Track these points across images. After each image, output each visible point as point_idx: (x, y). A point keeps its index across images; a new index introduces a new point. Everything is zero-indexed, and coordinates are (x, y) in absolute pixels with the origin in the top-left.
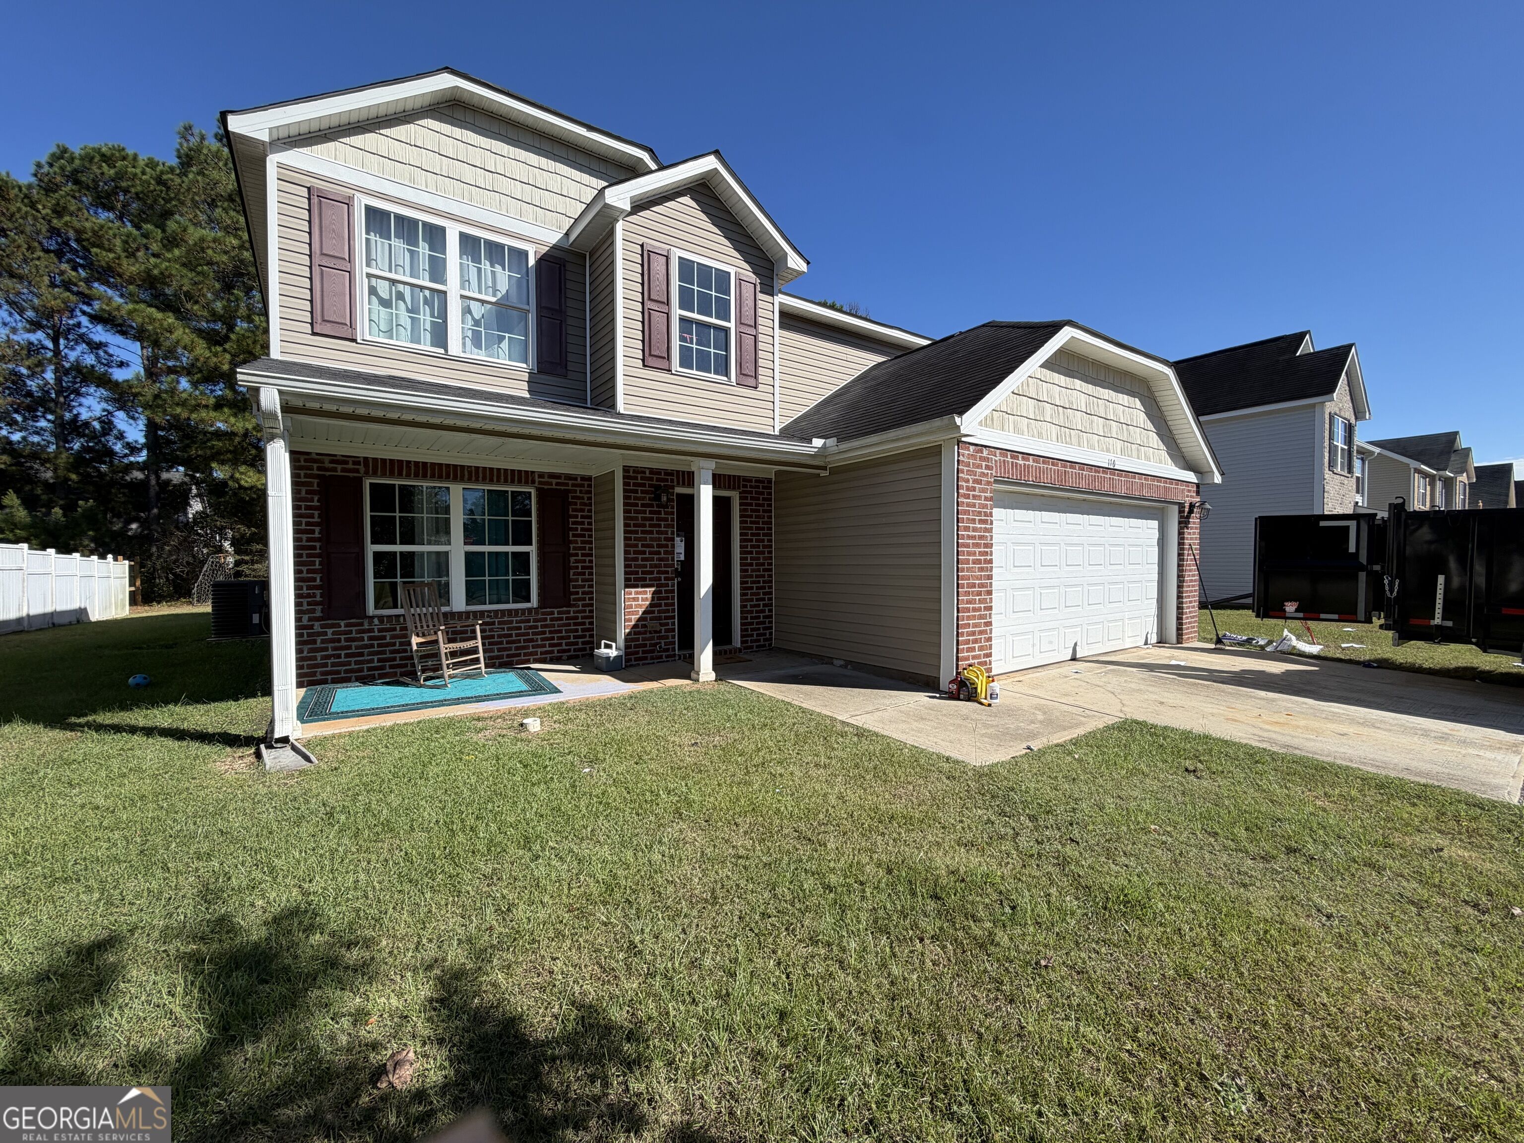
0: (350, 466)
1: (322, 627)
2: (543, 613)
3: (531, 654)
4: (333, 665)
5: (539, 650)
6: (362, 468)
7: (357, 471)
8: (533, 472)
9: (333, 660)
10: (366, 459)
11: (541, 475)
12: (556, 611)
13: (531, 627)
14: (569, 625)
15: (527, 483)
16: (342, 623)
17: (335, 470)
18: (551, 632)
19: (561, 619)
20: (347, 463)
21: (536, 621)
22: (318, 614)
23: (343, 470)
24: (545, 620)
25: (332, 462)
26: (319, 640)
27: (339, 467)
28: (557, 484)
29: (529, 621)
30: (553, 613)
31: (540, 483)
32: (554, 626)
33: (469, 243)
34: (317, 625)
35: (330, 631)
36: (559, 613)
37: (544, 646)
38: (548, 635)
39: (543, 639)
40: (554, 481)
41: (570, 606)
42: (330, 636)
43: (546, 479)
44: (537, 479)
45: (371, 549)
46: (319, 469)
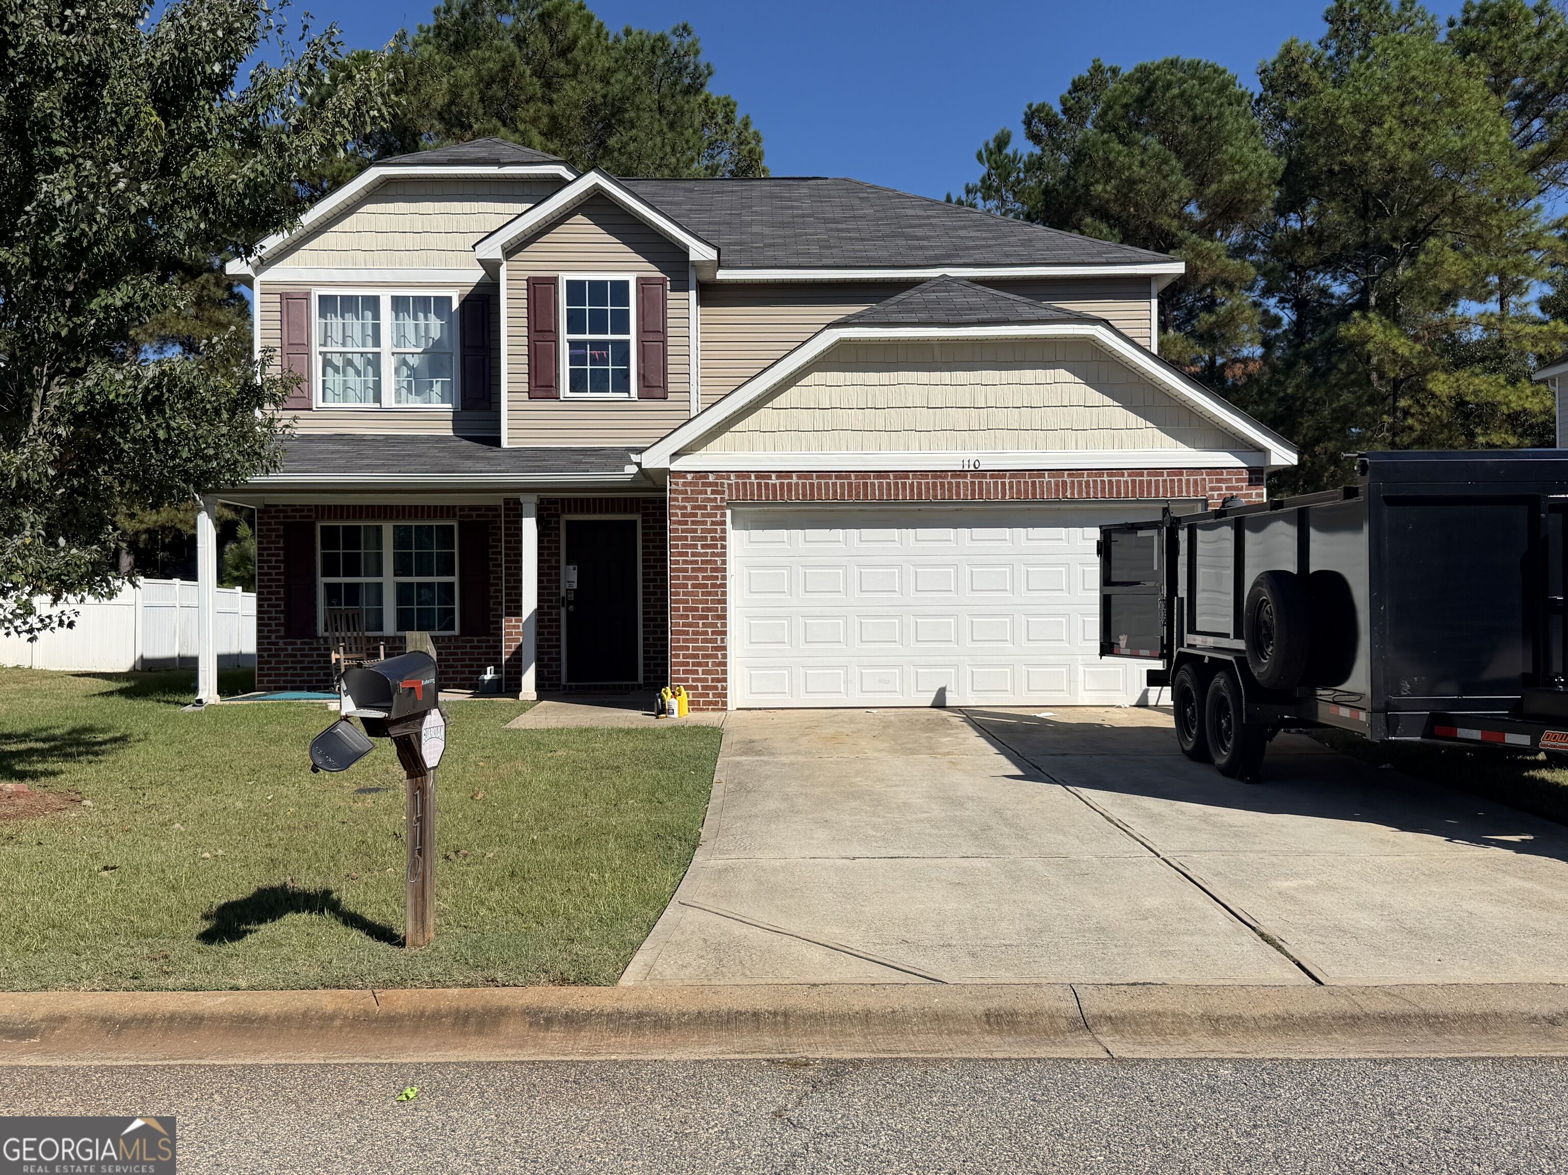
0: (305, 513)
1: (285, 644)
2: (463, 641)
3: (451, 679)
4: (292, 675)
5: (459, 676)
6: (313, 514)
7: (310, 517)
8: (454, 507)
9: (291, 671)
10: (316, 506)
11: (462, 508)
12: (475, 639)
13: (451, 654)
14: (489, 653)
15: (448, 517)
16: (299, 642)
17: (295, 517)
18: (470, 660)
19: (481, 647)
20: (303, 511)
21: (455, 648)
22: (282, 633)
23: (301, 517)
24: (465, 647)
25: (293, 511)
26: (282, 654)
27: (298, 514)
28: (477, 516)
29: (449, 648)
30: (472, 641)
31: (461, 516)
32: (473, 653)
33: (399, 304)
34: (281, 641)
35: (290, 648)
36: (478, 641)
37: (464, 673)
38: (467, 662)
39: (462, 666)
40: (474, 513)
41: (489, 635)
42: (290, 652)
43: (466, 512)
44: (458, 513)
45: (322, 581)
46: (284, 517)
